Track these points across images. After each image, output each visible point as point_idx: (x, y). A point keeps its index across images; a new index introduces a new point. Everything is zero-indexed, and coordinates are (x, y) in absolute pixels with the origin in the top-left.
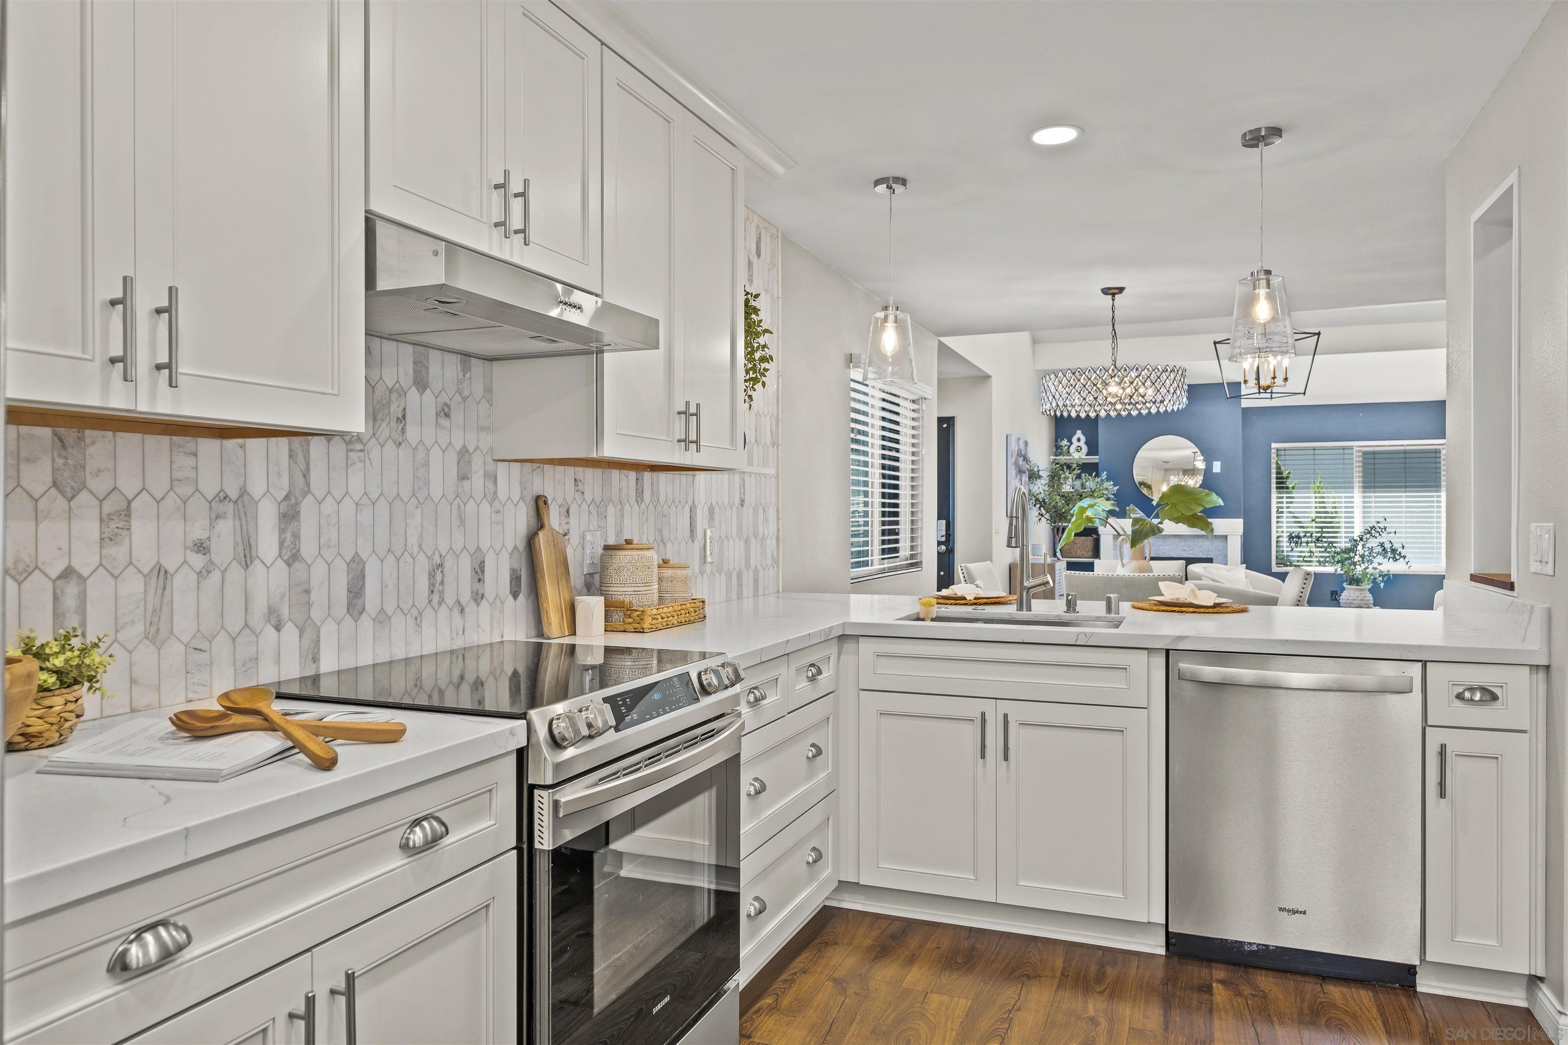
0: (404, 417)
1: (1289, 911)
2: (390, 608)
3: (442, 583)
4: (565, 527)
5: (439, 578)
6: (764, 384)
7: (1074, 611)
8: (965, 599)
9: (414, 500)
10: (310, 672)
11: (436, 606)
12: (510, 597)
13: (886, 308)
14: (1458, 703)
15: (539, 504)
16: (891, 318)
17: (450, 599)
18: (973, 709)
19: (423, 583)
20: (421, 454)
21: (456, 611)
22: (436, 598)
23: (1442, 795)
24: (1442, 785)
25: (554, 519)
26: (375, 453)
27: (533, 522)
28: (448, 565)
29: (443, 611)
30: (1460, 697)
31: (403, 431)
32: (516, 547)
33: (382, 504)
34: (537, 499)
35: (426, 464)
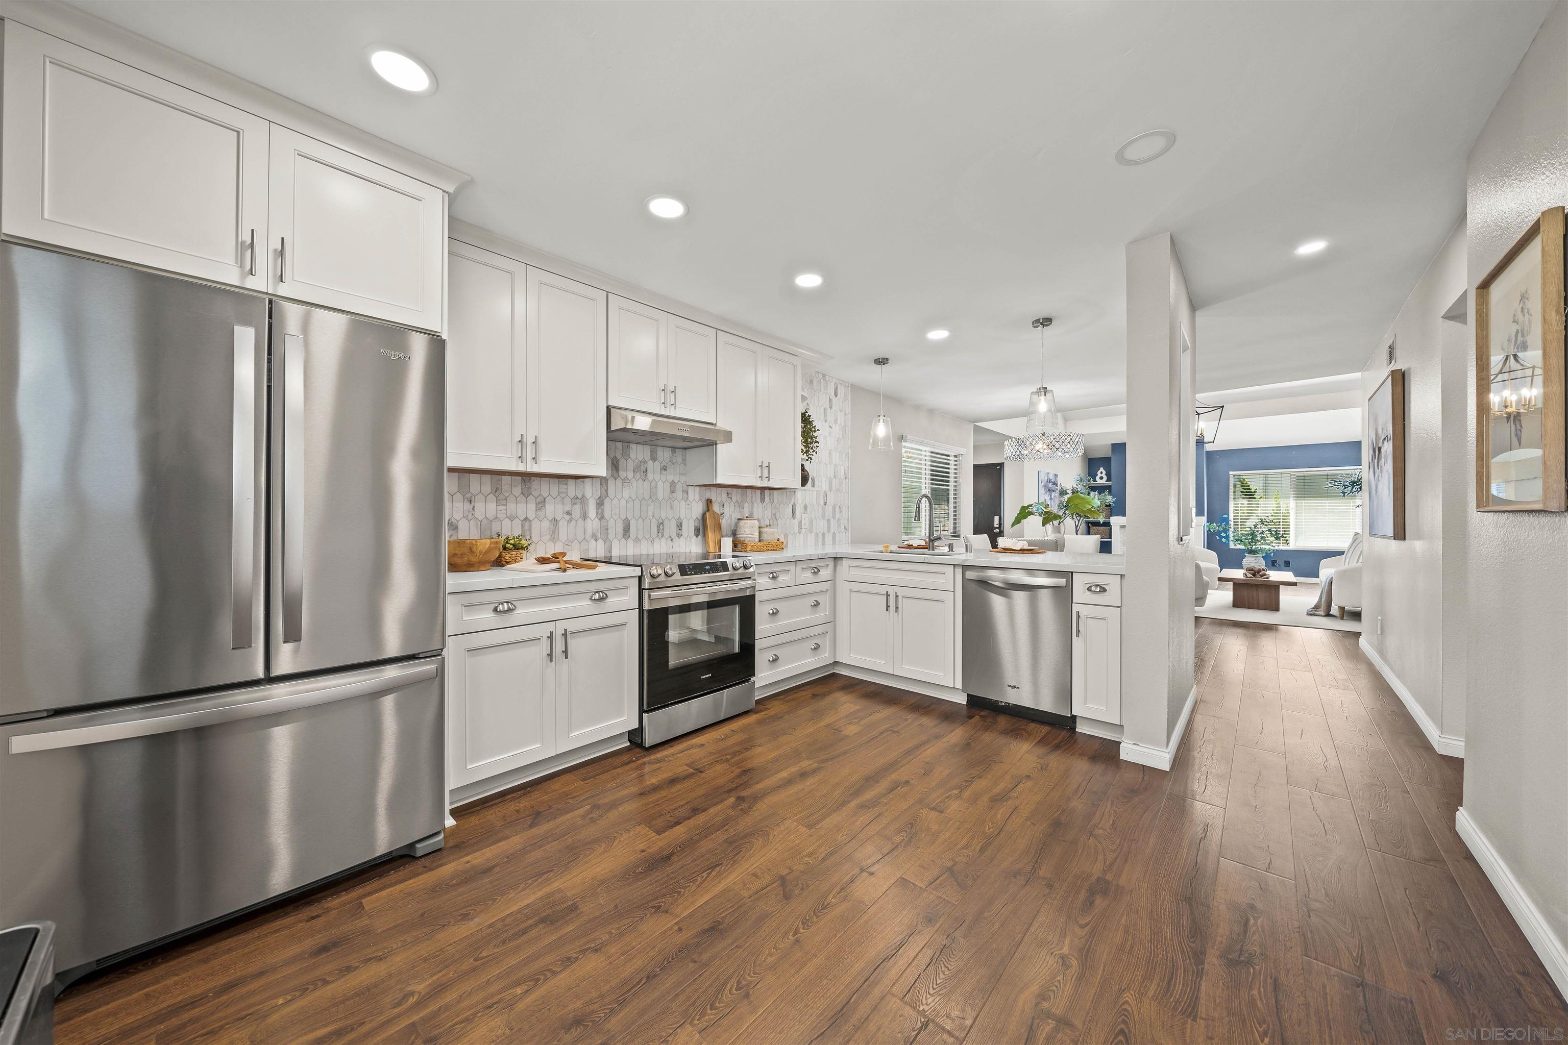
0: (646, 471)
1: (1012, 687)
2: (640, 537)
3: (663, 529)
4: (722, 511)
5: (661, 527)
6: (816, 453)
7: (952, 551)
8: (912, 545)
9: (650, 500)
10: (608, 555)
11: (660, 537)
12: (695, 537)
13: (879, 416)
14: (1088, 592)
15: (709, 502)
16: (882, 420)
17: (666, 535)
18: (883, 590)
19: (654, 529)
20: (653, 484)
21: (669, 540)
22: (660, 534)
23: (1078, 636)
24: (1078, 631)
25: (716, 508)
26: (634, 484)
27: (705, 508)
28: (666, 523)
29: (663, 540)
30: (1089, 589)
31: (646, 475)
32: (697, 518)
33: (637, 502)
34: (708, 500)
35: (656, 487)
